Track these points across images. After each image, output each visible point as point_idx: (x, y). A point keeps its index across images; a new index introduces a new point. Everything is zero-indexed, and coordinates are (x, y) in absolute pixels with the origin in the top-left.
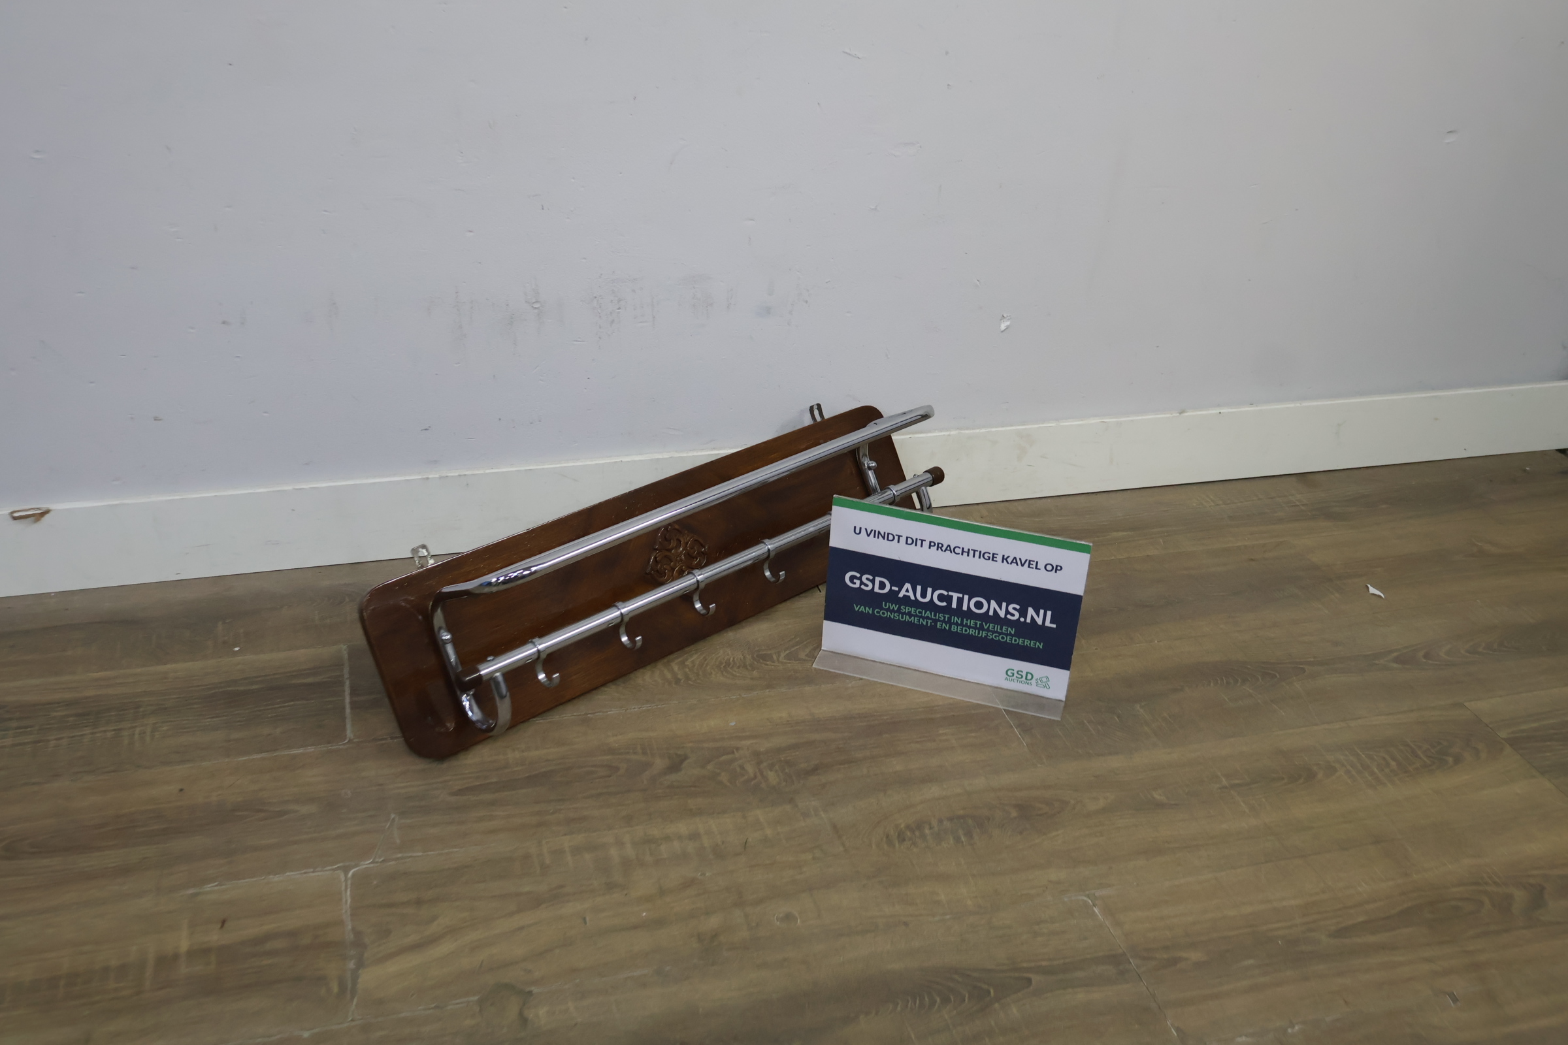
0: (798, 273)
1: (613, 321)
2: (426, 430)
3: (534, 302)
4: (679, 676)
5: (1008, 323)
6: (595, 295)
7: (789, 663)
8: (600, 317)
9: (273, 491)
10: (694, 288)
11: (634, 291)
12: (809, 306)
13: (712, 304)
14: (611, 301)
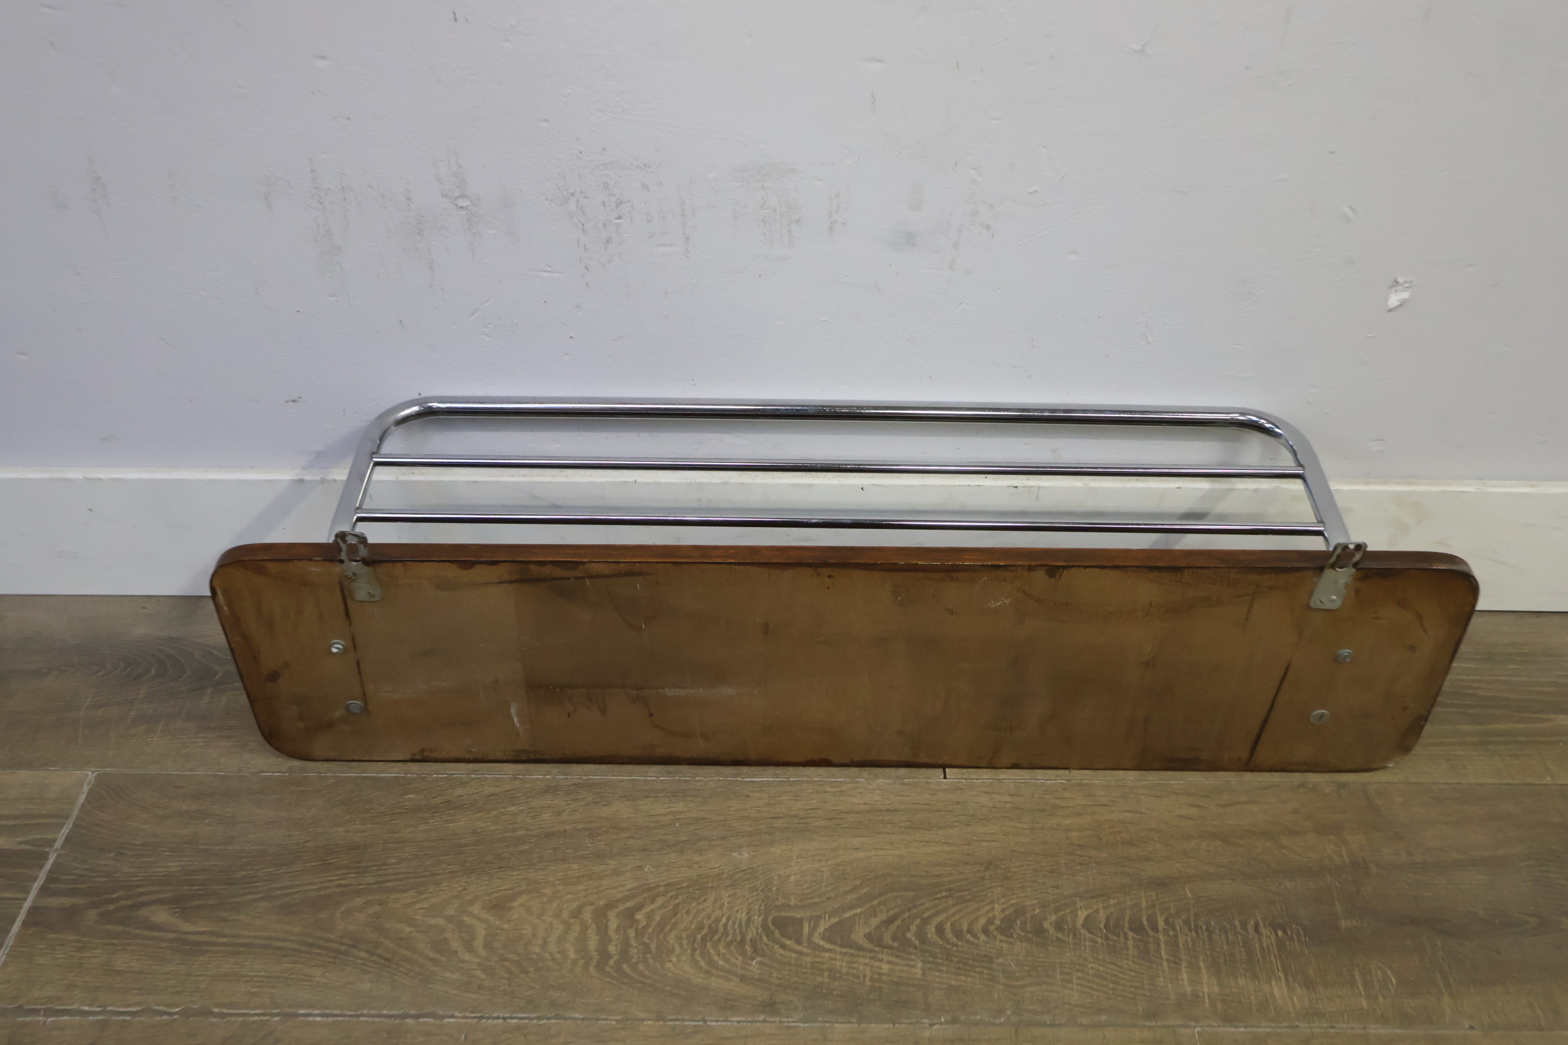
0: (973, 172)
1: (608, 241)
2: (294, 401)
3: (459, 197)
4: (612, 949)
5: (1405, 295)
6: (571, 191)
7: (828, 950)
8: (584, 231)
9: (52, 479)
10: (763, 187)
11: (645, 187)
12: (993, 236)
13: (799, 220)
14: (604, 204)
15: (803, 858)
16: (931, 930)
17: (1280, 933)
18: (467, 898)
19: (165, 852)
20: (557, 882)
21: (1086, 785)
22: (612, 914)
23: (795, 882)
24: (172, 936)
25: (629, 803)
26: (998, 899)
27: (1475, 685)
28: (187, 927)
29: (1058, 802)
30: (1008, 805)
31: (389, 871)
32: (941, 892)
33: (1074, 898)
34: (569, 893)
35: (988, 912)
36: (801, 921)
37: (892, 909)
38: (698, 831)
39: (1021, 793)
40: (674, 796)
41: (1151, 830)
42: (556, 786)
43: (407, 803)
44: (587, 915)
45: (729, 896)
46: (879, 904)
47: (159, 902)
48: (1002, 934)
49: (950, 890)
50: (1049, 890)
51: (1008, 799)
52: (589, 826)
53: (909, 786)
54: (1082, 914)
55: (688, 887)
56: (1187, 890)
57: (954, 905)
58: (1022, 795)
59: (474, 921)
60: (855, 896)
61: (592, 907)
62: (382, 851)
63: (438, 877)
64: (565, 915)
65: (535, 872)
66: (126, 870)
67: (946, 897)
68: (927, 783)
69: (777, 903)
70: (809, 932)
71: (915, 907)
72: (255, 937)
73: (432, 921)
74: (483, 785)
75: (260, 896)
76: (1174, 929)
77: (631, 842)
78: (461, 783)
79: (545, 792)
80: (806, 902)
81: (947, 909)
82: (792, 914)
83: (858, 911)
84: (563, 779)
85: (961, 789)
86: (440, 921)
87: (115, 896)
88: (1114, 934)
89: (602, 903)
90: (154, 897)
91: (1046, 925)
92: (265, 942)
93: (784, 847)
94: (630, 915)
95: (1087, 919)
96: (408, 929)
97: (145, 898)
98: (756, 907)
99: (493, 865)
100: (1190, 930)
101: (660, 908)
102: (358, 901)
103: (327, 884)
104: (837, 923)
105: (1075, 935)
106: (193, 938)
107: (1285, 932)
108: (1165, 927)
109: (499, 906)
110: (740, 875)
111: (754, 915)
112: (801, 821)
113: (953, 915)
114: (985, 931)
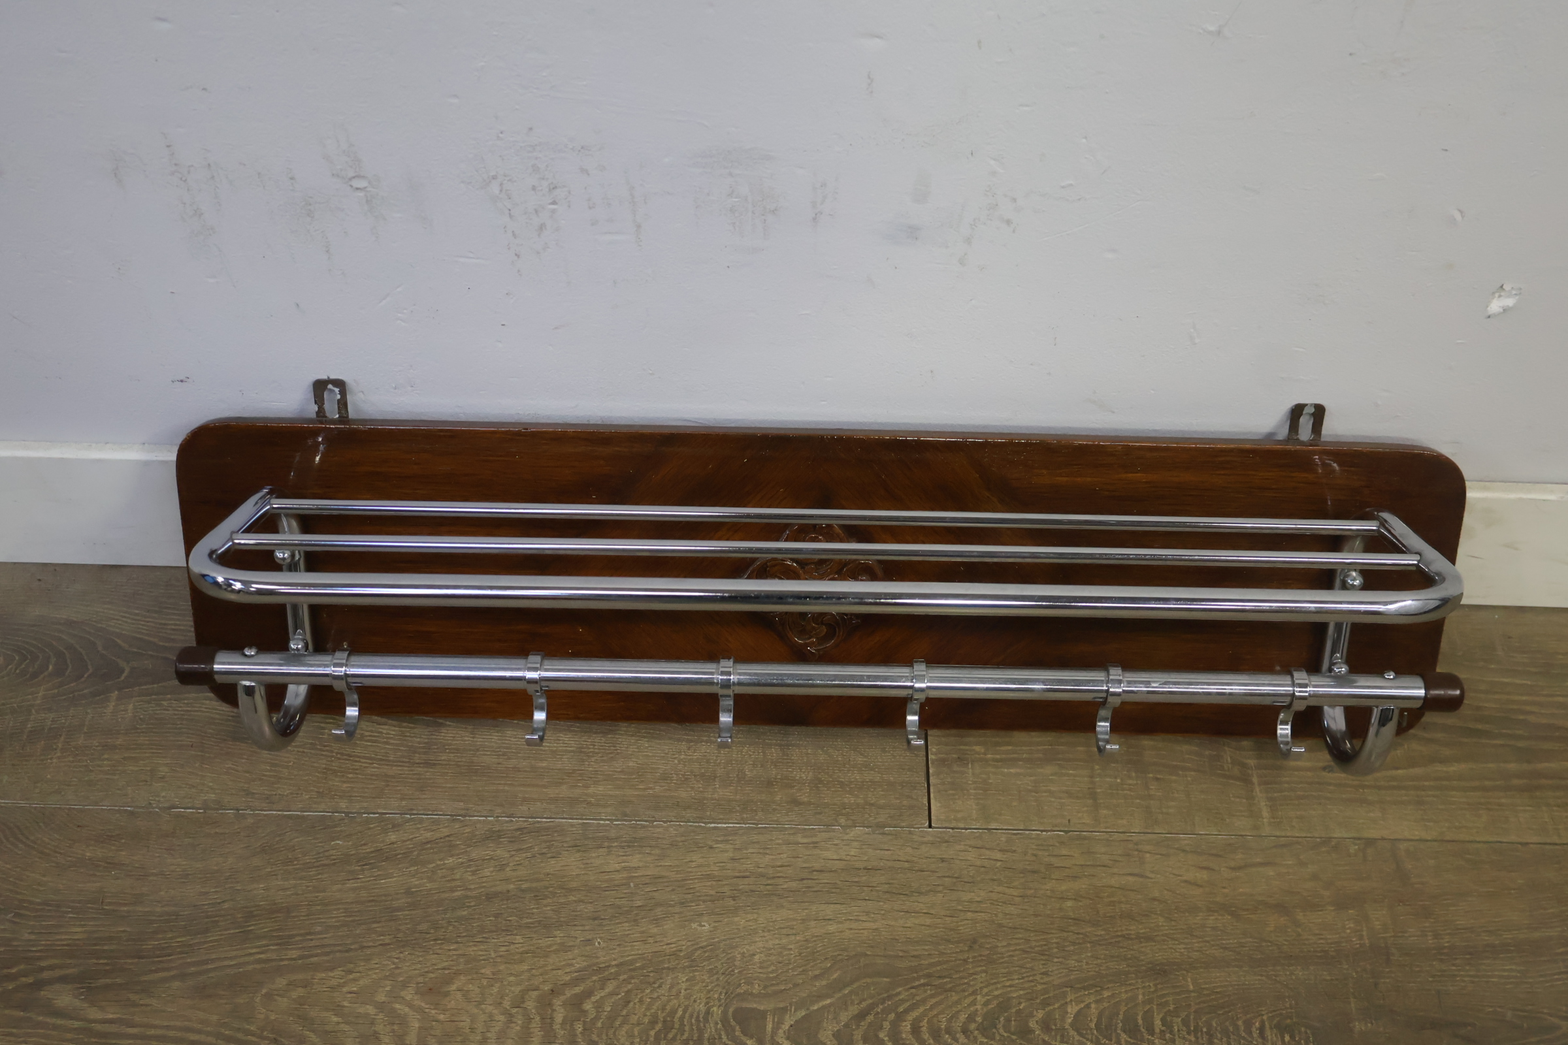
0: (992, 162)
1: (542, 227)
3: (354, 177)
5: (1510, 302)
6: (493, 173)
8: (511, 216)
10: (731, 174)
11: (584, 171)
12: (1014, 231)
13: (776, 210)
14: (534, 188)
15: (769, 931)
16: (906, 1026)
17: (1287, 1038)
18: (401, 979)
19: (68, 912)
20: (499, 960)
21: (1085, 838)
22: (557, 1002)
23: (760, 963)
24: (77, 1024)
25: (578, 855)
26: (981, 988)
27: (1528, 708)
28: (94, 1013)
29: (1053, 860)
30: (999, 864)
31: (312, 944)
32: (918, 979)
33: (1065, 989)
34: (511, 974)
35: (969, 1005)
36: (763, 1015)
37: (864, 1000)
38: (654, 894)
39: (1014, 849)
40: (629, 846)
41: (1154, 899)
42: (499, 831)
43: (332, 852)
44: (530, 1005)
45: (687, 980)
46: (851, 993)
47: (63, 979)
48: (983, 1035)
49: (929, 976)
50: (1038, 977)
51: (999, 856)
52: (534, 885)
53: (890, 837)
54: (1072, 1010)
55: (642, 968)
56: (1189, 980)
57: (932, 996)
58: (1015, 851)
59: (407, 1009)
60: (824, 983)
61: (536, 993)
62: (307, 915)
63: (368, 951)
64: (507, 1004)
65: (475, 945)
66: (26, 936)
67: (924, 985)
68: (910, 832)
69: (739, 991)
70: (773, 1028)
71: (889, 998)
72: (168, 1027)
73: (361, 1010)
74: (419, 828)
75: (172, 973)
76: (1171, 1032)
77: (581, 907)
78: (394, 826)
79: (487, 838)
80: (770, 990)
81: (924, 1001)
82: (755, 1006)
83: (828, 1001)
84: (507, 822)
85: (947, 842)
86: (371, 1010)
87: (14, 971)
88: (1105, 1037)
89: (547, 988)
90: (58, 973)
91: (1032, 1024)
92: (179, 1034)
93: (750, 917)
94: (576, 1004)
95: (1078, 1014)
96: (335, 1019)
97: (46, 975)
98: (716, 996)
99: (428, 936)
100: (1189, 1033)
101: (611, 994)
102: (281, 982)
103: (247, 959)
104: (803, 1017)
105: (1062, 1036)
106: (98, 1027)
107: (1292, 1037)
108: (1163, 1028)
109: (434, 991)
110: (699, 952)
111: (713, 1006)
112: (769, 882)
113: (932, 1008)
114: (965, 1031)
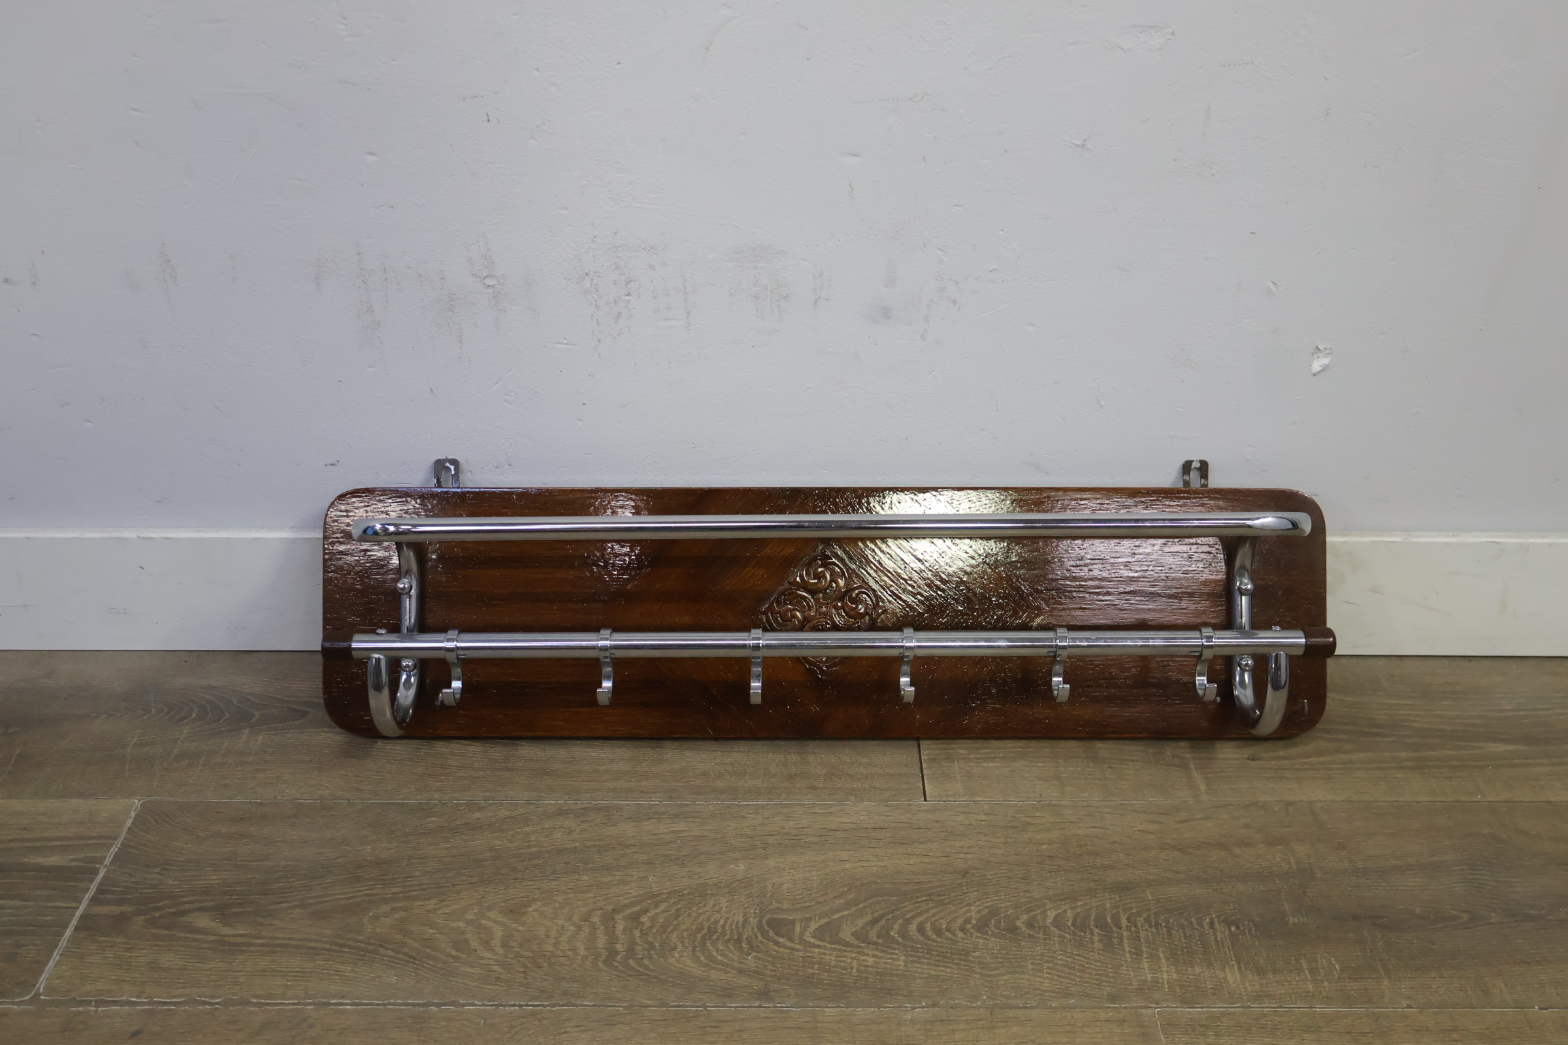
0: (939, 252)
1: (619, 315)
2: (333, 465)
3: (487, 277)
4: (619, 947)
5: (1326, 361)
6: (587, 271)
7: (819, 947)
8: (597, 307)
9: (109, 538)
10: (755, 267)
11: (652, 267)
12: (959, 310)
13: (787, 296)
14: (615, 283)
15: (794, 869)
16: (913, 928)
17: (1233, 929)
18: (486, 904)
19: (207, 867)
20: (568, 891)
21: (1055, 805)
22: (618, 917)
23: (788, 889)
24: (212, 938)
25: (634, 823)
26: (975, 902)
27: (1412, 718)
28: (227, 931)
29: (1029, 820)
30: (984, 823)
31: (413, 883)
32: (921, 897)
33: (1044, 901)
34: (579, 900)
35: (966, 912)
36: (793, 922)
37: (877, 911)
38: (698, 847)
39: (996, 813)
40: (676, 818)
41: (1115, 842)
42: (567, 810)
43: (430, 825)
44: (596, 918)
45: (727, 901)
46: (865, 907)
47: (201, 909)
48: (978, 932)
49: (929, 895)
50: (1021, 894)
51: (984, 818)
52: (598, 843)
53: (893, 808)
54: (1051, 915)
55: (689, 894)
56: (1148, 893)
57: (933, 908)
58: (996, 815)
59: (492, 924)
60: (842, 901)
61: (600, 912)
62: (407, 865)
63: (459, 887)
64: (576, 918)
65: (548, 882)
66: (171, 882)
67: (925, 901)
68: (909, 805)
69: (771, 907)
70: (801, 931)
71: (898, 909)
72: (290, 939)
73: (454, 925)
74: (499, 809)
75: (293, 904)
76: (1136, 926)
77: (637, 856)
78: (479, 808)
79: (558, 815)
80: (797, 906)
81: (927, 911)
82: (785, 917)
83: (846, 913)
84: (574, 804)
85: (939, 810)
86: (461, 924)
87: (160, 905)
88: (1081, 930)
89: (610, 908)
90: (197, 905)
91: (1018, 923)
92: (299, 943)
93: (777, 860)
94: (635, 918)
95: (1057, 916)
96: (431, 931)
97: (187, 907)
98: (752, 911)
99: (509, 877)
100: (1150, 926)
101: (664, 911)
102: (385, 908)
103: (357, 894)
104: (827, 923)
105: (1045, 931)
106: (232, 939)
107: (1238, 927)
108: (1129, 924)
109: (515, 911)
110: (736, 883)
111: (749, 918)
112: (793, 838)
113: (933, 915)
114: (962, 929)
